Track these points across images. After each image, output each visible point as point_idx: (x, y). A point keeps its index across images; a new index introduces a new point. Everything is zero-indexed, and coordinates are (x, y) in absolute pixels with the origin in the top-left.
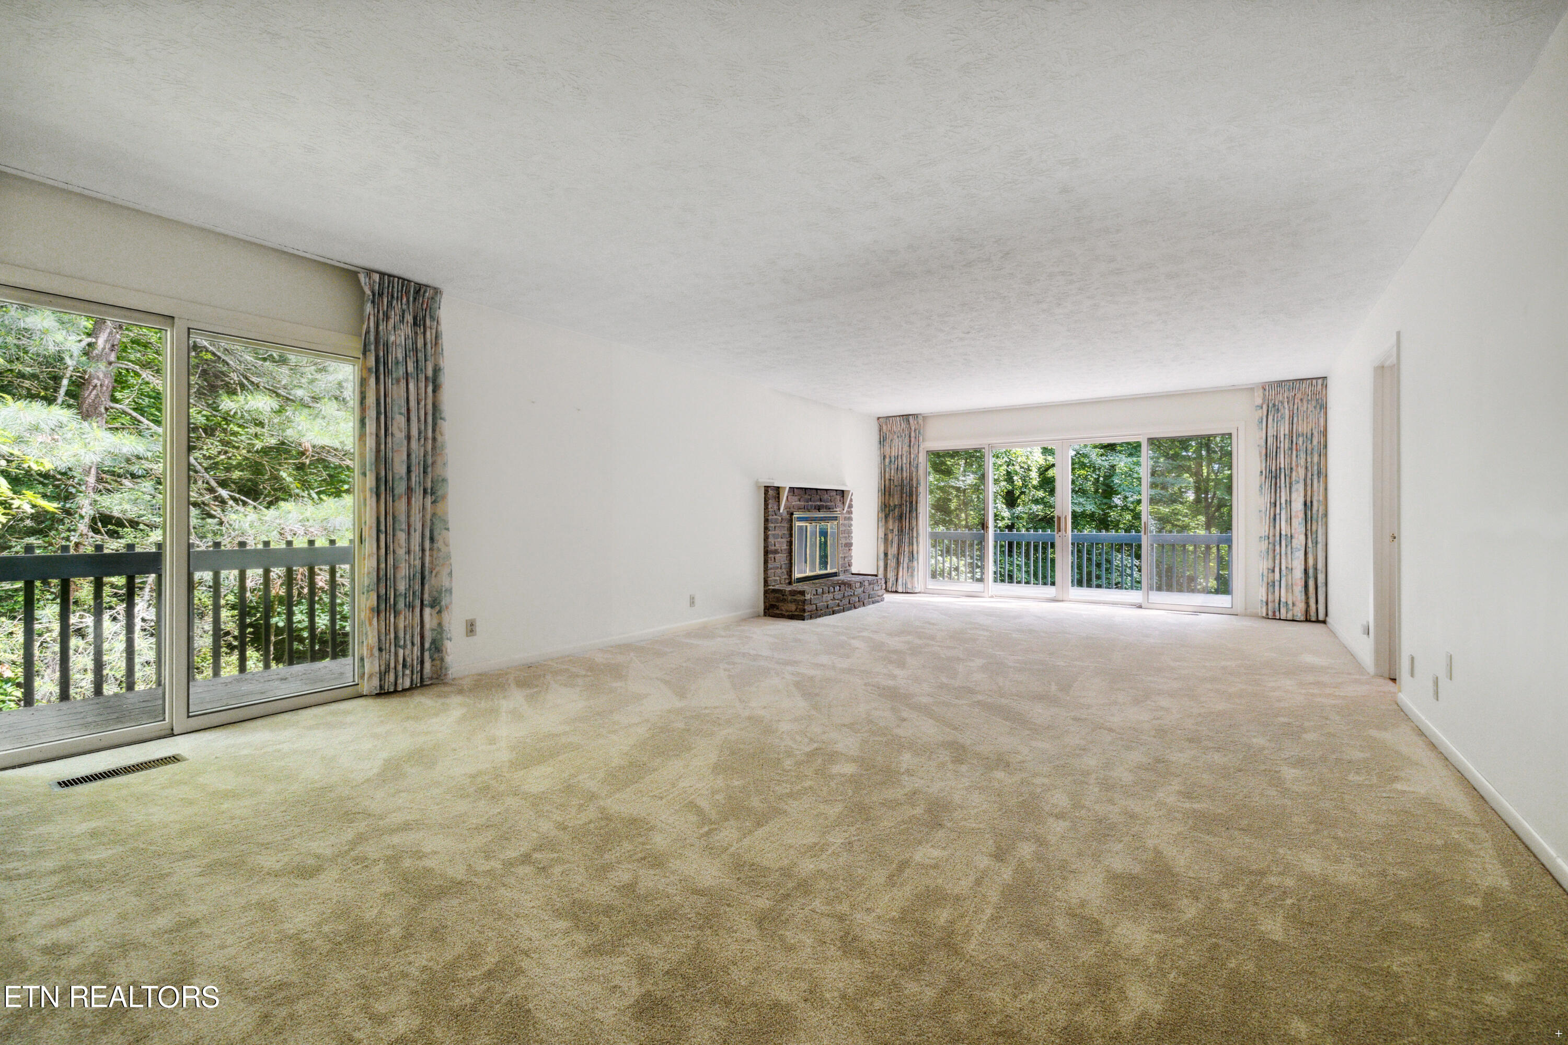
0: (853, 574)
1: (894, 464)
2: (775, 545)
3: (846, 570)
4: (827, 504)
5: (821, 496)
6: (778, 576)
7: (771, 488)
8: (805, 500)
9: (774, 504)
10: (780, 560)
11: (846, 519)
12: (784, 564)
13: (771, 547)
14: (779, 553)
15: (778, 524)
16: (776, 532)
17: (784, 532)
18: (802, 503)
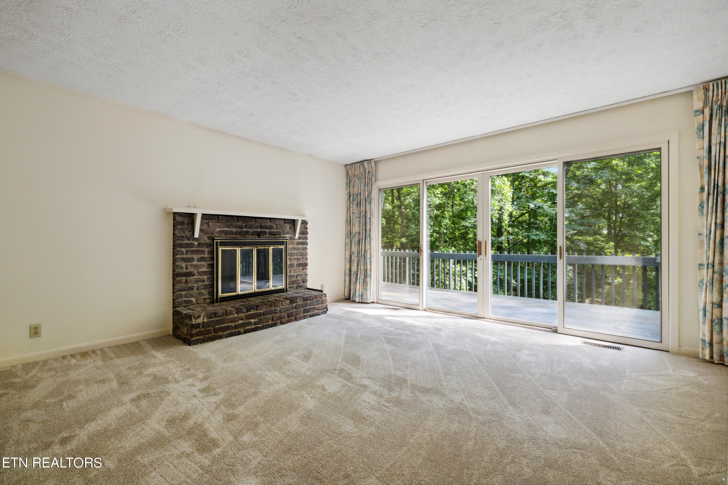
0: (308, 289)
1: (356, 201)
2: (187, 268)
3: (300, 286)
4: (271, 230)
5: (261, 223)
6: (193, 297)
7: (181, 215)
8: (236, 227)
9: (185, 229)
10: (197, 281)
11: (298, 243)
12: (203, 285)
13: (181, 270)
14: (193, 275)
15: (193, 249)
16: (189, 256)
17: (202, 256)
18: (232, 230)
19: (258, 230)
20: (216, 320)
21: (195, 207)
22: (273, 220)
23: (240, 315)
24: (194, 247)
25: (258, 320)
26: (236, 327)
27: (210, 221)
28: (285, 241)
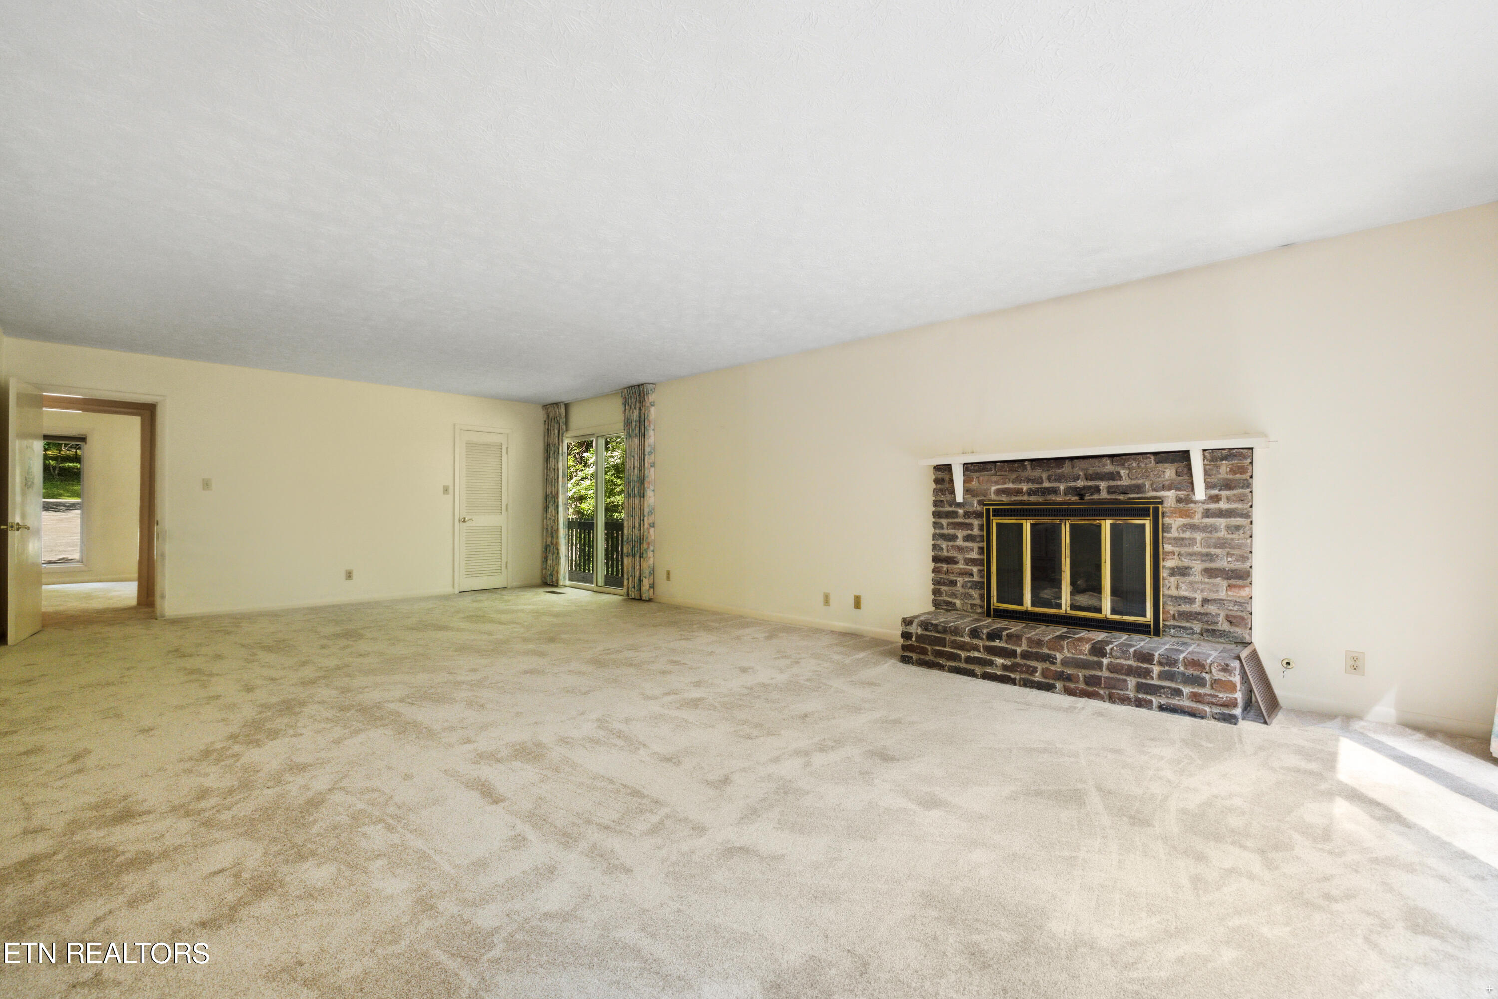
2: (948, 551)
3: (1214, 631)
4: (1112, 483)
5: (1087, 469)
6: (956, 598)
7: (940, 468)
8: (1028, 480)
9: (945, 490)
10: (963, 574)
11: (1208, 514)
12: (970, 581)
13: (940, 553)
14: (956, 563)
15: (956, 520)
16: (952, 532)
17: (969, 532)
18: (1020, 486)
19: (1080, 483)
20: (935, 637)
21: (973, 452)
22: (1118, 458)
23: (975, 641)
24: (957, 518)
25: (1009, 663)
26: (968, 660)
27: (982, 473)
28: (1152, 506)
